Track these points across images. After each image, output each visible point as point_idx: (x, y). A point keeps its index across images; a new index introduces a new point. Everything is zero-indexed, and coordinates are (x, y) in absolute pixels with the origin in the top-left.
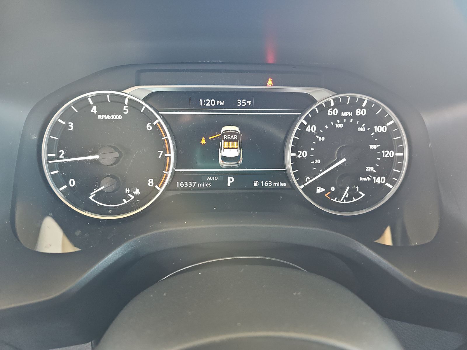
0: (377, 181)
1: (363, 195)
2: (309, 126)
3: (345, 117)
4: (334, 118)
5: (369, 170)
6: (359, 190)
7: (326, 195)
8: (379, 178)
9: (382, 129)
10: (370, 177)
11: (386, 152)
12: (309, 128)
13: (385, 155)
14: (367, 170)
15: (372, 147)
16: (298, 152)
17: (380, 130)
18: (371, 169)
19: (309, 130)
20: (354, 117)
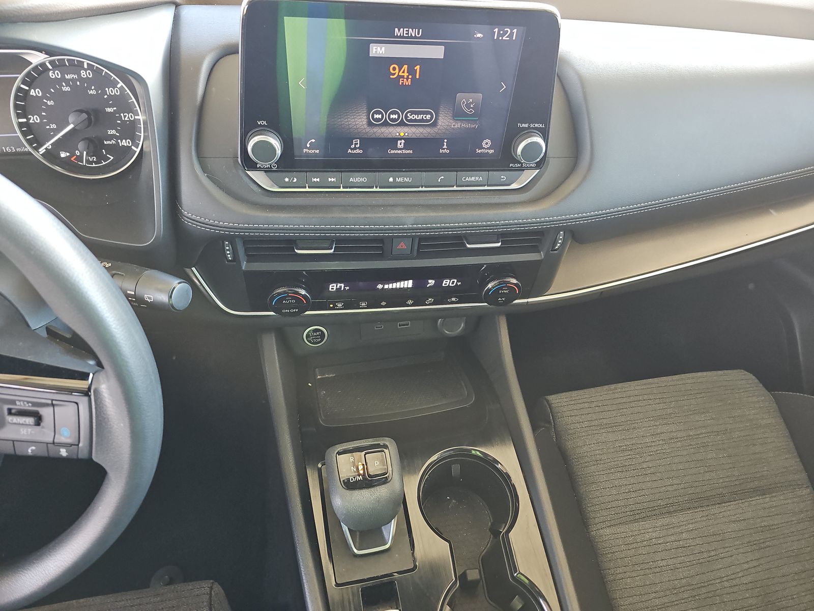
0: (123, 144)
1: (112, 158)
2: (32, 90)
3: (70, 80)
4: (58, 81)
5: (111, 133)
6: (107, 154)
7: (72, 159)
8: (124, 141)
9: (114, 91)
10: (114, 140)
11: (125, 114)
12: (34, 92)
13: (124, 118)
14: (109, 133)
15: (109, 110)
16: (29, 117)
17: (112, 93)
18: (113, 132)
19: (34, 94)
20: (80, 79)
